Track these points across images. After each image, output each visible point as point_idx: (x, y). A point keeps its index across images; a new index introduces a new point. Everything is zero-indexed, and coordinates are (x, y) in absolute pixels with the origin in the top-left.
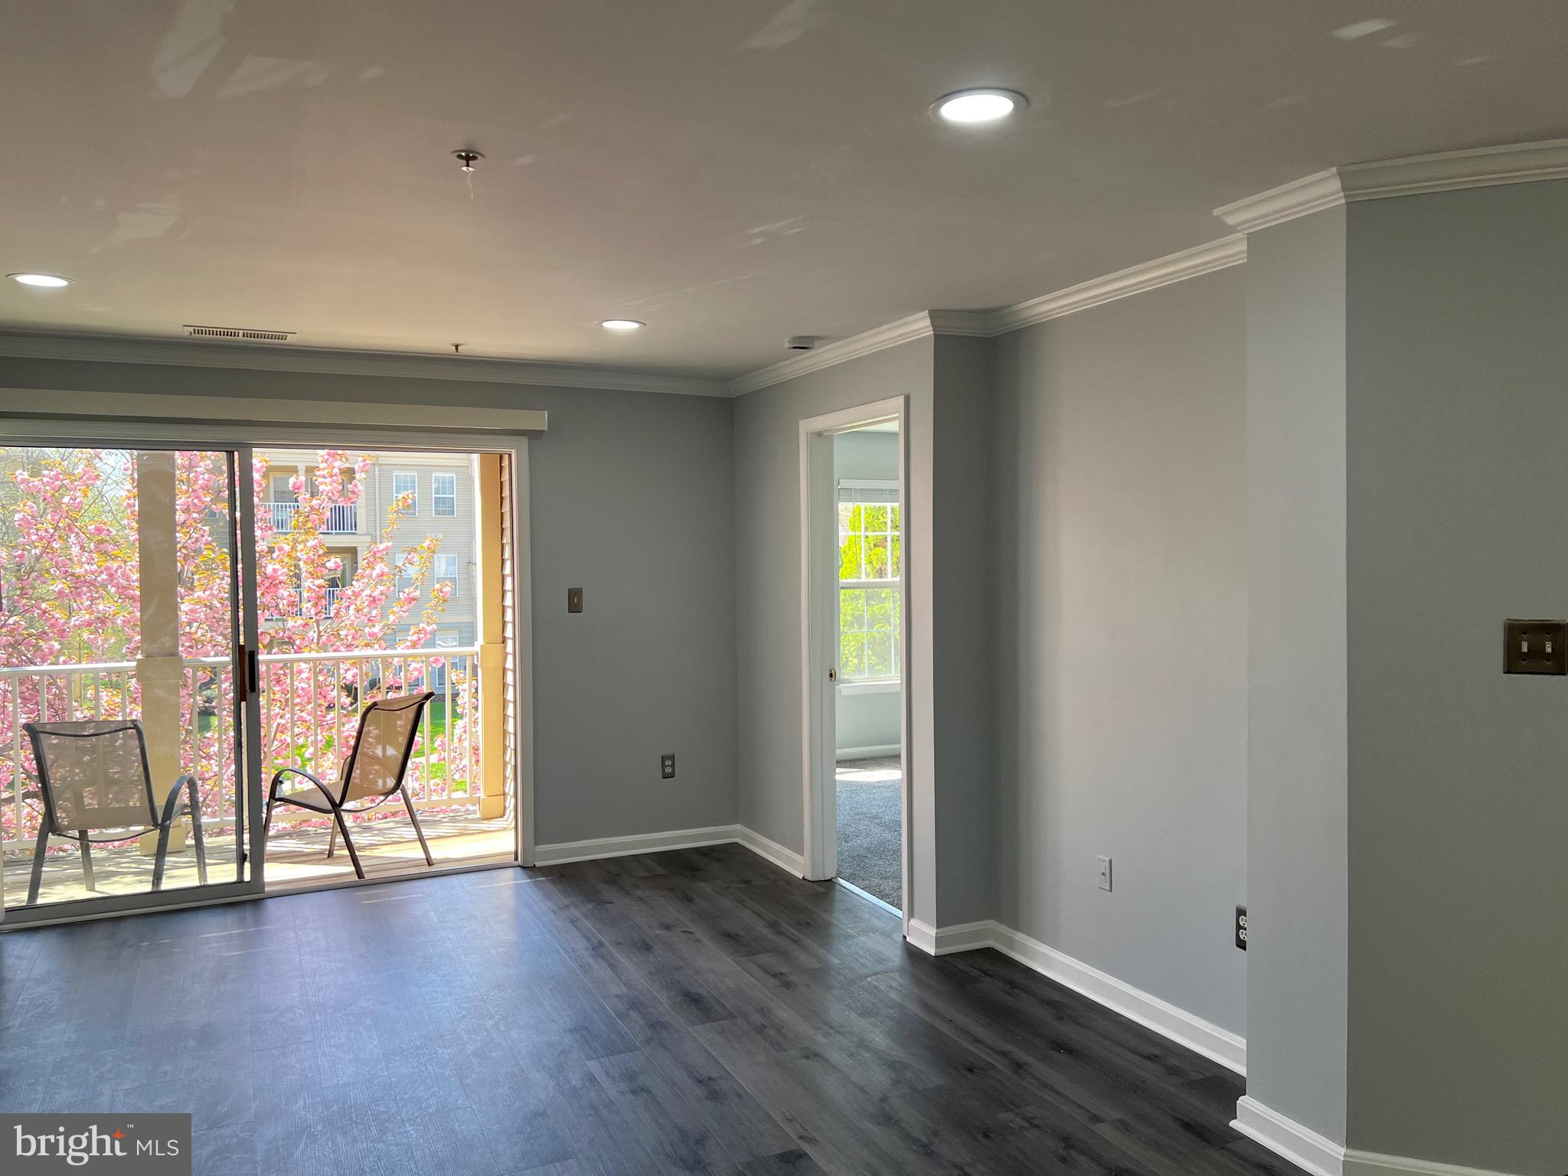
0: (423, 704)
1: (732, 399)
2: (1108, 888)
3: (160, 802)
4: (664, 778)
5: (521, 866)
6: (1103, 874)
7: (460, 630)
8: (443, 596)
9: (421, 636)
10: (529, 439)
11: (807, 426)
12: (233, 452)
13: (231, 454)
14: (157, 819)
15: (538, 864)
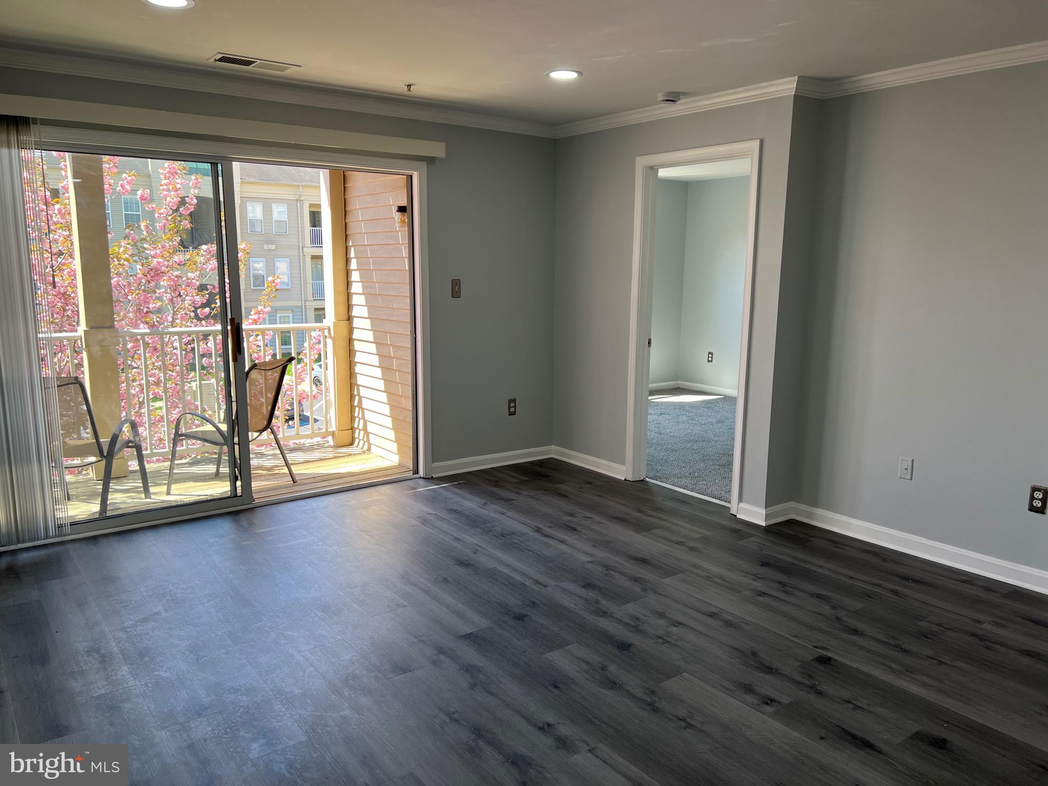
0: (287, 365)
1: (555, 140)
2: (909, 478)
3: (105, 440)
4: (509, 415)
5: (423, 478)
6: (906, 469)
7: (292, 311)
8: (275, 286)
9: (261, 315)
10: (427, 164)
11: (642, 162)
12: (217, 164)
13: (214, 165)
14: (103, 452)
15: (434, 476)
